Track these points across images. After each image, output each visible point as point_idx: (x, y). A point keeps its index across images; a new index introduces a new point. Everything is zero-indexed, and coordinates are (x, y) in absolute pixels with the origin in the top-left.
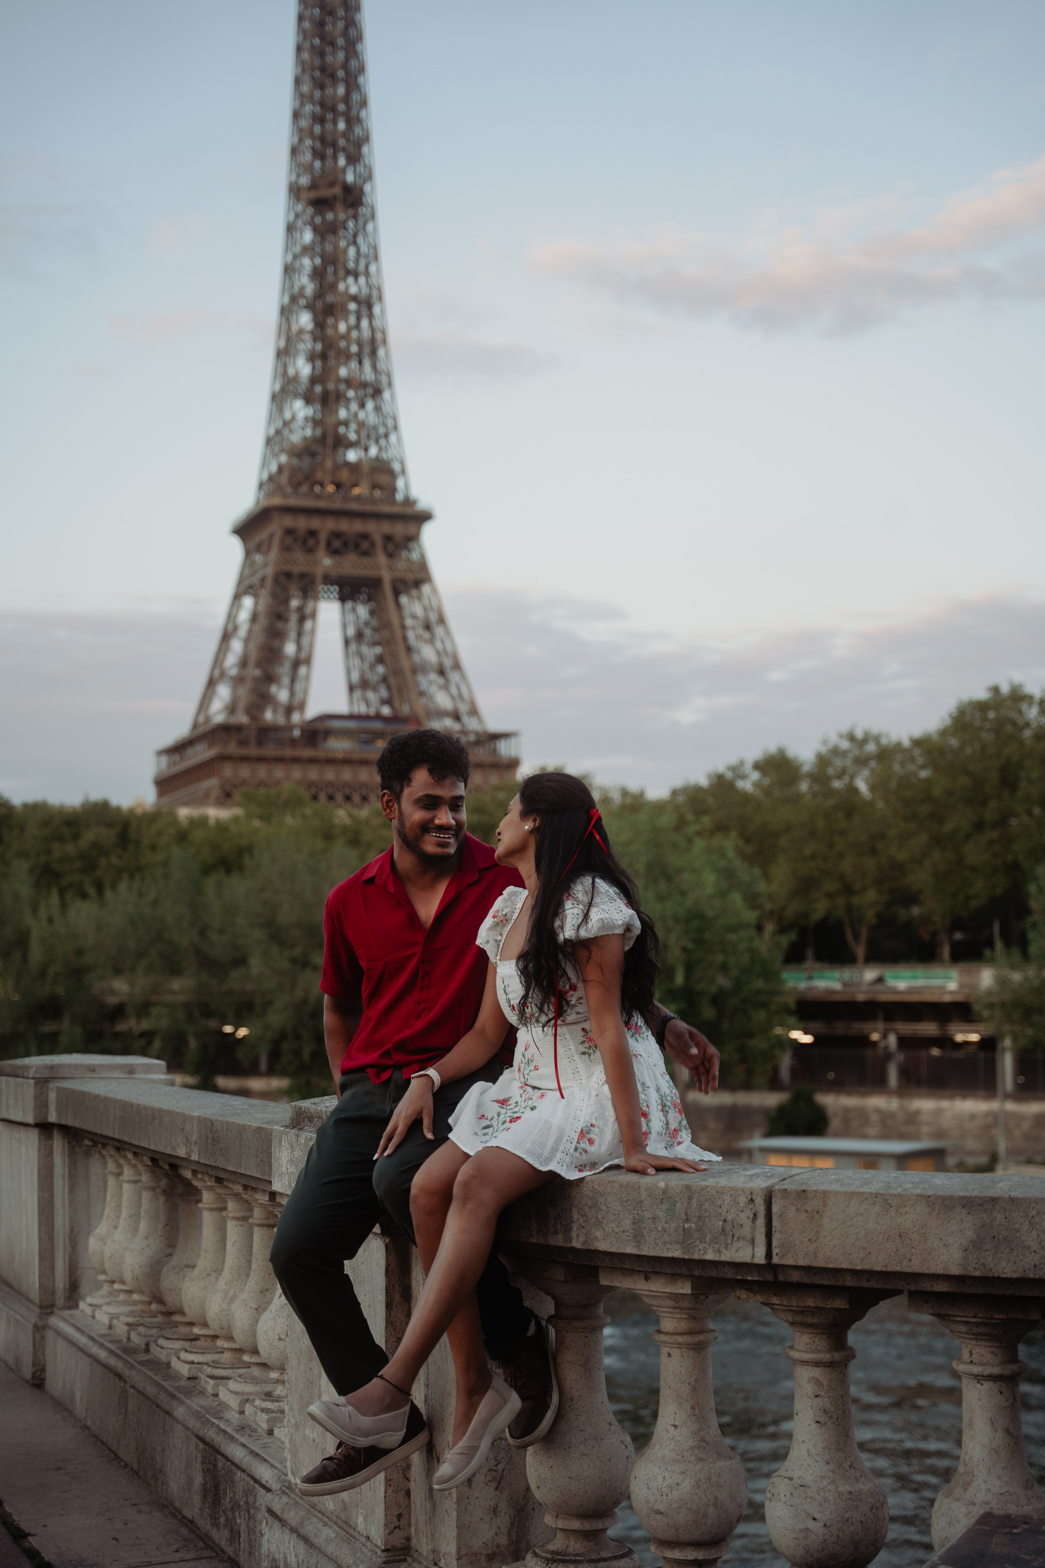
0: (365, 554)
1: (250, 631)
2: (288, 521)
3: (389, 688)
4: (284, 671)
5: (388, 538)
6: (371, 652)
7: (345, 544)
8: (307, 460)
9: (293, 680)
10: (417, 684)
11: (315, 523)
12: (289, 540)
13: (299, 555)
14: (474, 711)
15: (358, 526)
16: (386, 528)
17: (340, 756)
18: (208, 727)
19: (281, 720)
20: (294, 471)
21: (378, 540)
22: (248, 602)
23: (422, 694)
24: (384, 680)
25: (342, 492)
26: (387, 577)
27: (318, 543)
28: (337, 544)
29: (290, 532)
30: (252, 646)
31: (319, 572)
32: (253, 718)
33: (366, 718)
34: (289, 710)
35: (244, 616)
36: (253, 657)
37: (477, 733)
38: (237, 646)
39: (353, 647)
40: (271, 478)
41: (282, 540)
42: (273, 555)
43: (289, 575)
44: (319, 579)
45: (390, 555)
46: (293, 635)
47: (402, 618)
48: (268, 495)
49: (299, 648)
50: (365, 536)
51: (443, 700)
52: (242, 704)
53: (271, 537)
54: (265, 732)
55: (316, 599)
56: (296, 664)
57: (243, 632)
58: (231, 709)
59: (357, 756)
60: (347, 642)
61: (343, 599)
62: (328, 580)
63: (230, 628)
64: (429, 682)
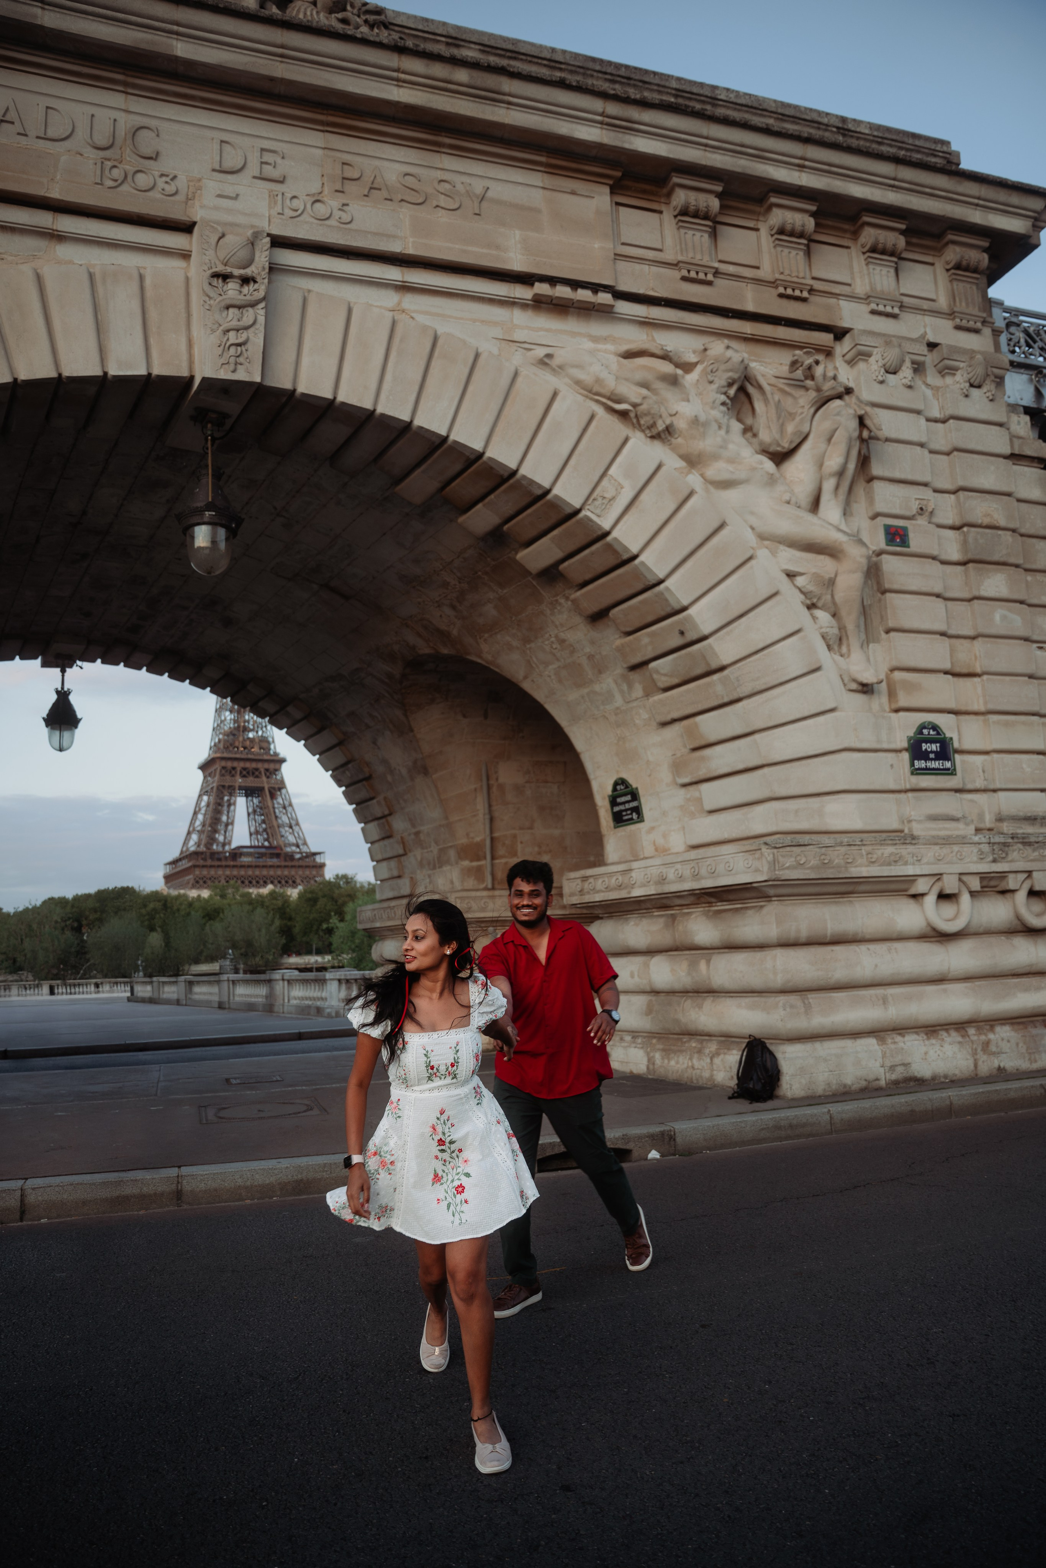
0: (257, 777)
1: (206, 811)
2: (223, 763)
3: (267, 834)
4: (221, 828)
5: (267, 770)
6: (259, 819)
7: (248, 773)
8: (231, 737)
9: (225, 832)
10: (280, 832)
11: (235, 764)
12: (223, 772)
13: (228, 778)
14: (305, 843)
15: (254, 765)
16: (266, 766)
17: (247, 864)
18: (188, 853)
19: (220, 849)
20: (225, 741)
21: (263, 771)
22: (205, 798)
23: (282, 836)
24: (265, 830)
25: (246, 751)
26: (266, 787)
27: (236, 772)
28: (244, 773)
29: (224, 768)
30: (208, 816)
31: (237, 785)
32: (208, 848)
33: (258, 847)
34: (224, 845)
35: (203, 804)
36: (208, 823)
37: (306, 853)
38: (200, 817)
39: (252, 816)
40: (215, 745)
41: (221, 771)
42: (216, 778)
43: (223, 786)
44: (237, 788)
45: (268, 777)
46: (226, 812)
47: (273, 804)
48: (215, 752)
49: (228, 817)
50: (257, 769)
51: (291, 839)
52: (203, 842)
53: (215, 770)
54: (213, 855)
55: (236, 797)
56: (227, 825)
57: (203, 811)
58: (198, 844)
59: (254, 864)
60: (249, 814)
61: (247, 796)
62: (240, 788)
63: (197, 809)
64: (286, 831)
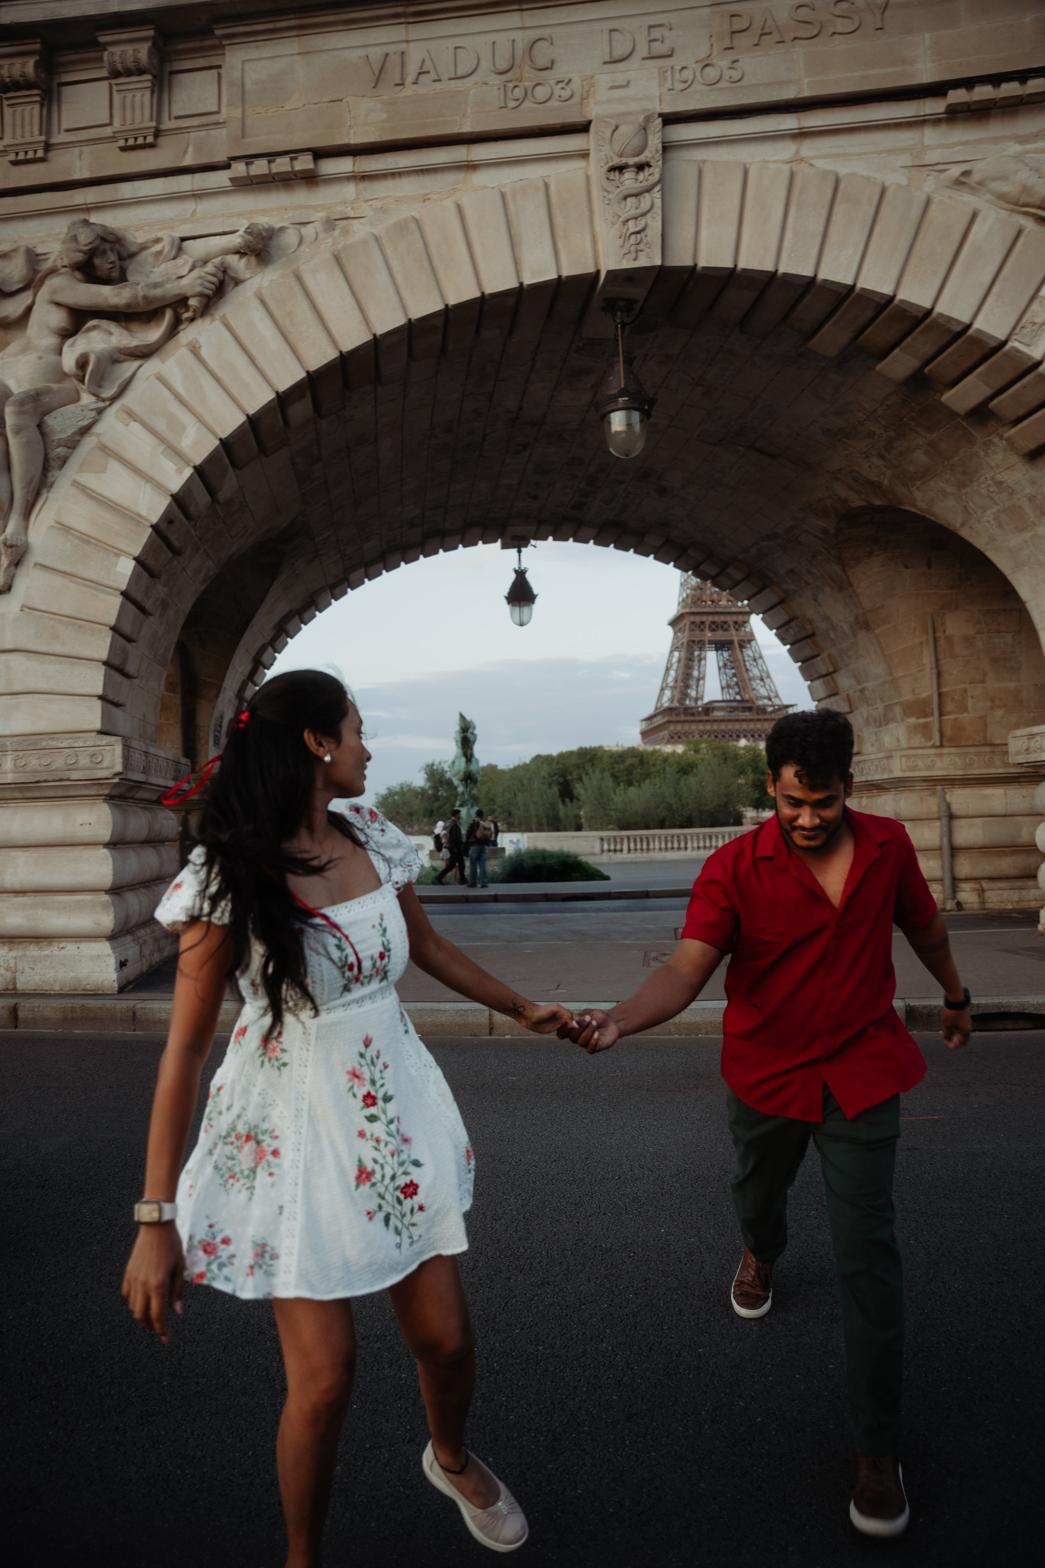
0: (726, 630)
1: (678, 666)
2: (692, 618)
3: (739, 687)
4: (693, 683)
5: (736, 623)
6: (730, 672)
7: (717, 626)
8: (699, 591)
9: (697, 687)
10: (751, 685)
11: (704, 618)
12: (693, 627)
13: (697, 632)
14: (777, 696)
15: (722, 618)
16: (735, 618)
17: (719, 718)
18: (662, 709)
19: (693, 704)
20: (693, 596)
21: (731, 623)
22: (676, 654)
23: (754, 689)
24: (737, 684)
25: (714, 604)
26: (736, 639)
27: (705, 627)
28: (713, 627)
29: (693, 623)
30: (680, 672)
31: (706, 639)
32: (681, 704)
33: (730, 701)
34: (696, 700)
35: (675, 660)
36: (680, 678)
37: (779, 705)
38: (672, 673)
39: (723, 670)
40: (683, 601)
41: (690, 626)
42: (686, 633)
43: (693, 641)
44: (707, 642)
45: (737, 630)
46: (696, 667)
47: (743, 657)
48: (684, 607)
49: (699, 673)
50: (725, 623)
51: (763, 692)
52: (676, 698)
53: (685, 625)
54: (687, 710)
55: (706, 651)
56: (698, 680)
57: (675, 667)
58: (672, 700)
59: (726, 718)
60: (720, 669)
61: (717, 650)
62: (710, 642)
63: (669, 665)
64: (757, 684)
